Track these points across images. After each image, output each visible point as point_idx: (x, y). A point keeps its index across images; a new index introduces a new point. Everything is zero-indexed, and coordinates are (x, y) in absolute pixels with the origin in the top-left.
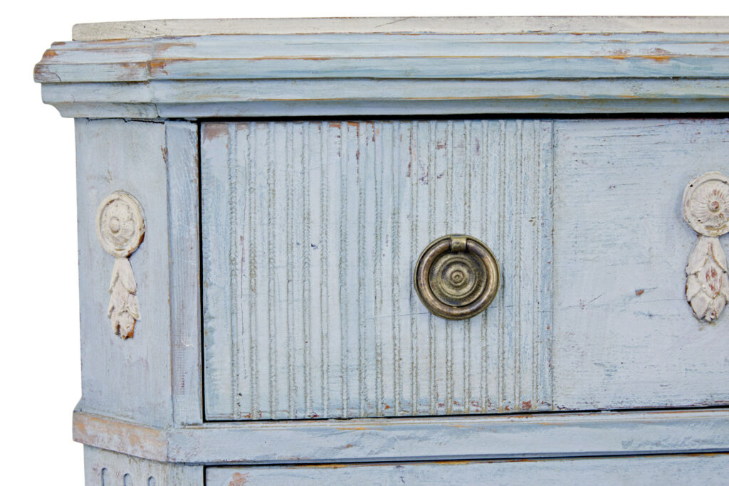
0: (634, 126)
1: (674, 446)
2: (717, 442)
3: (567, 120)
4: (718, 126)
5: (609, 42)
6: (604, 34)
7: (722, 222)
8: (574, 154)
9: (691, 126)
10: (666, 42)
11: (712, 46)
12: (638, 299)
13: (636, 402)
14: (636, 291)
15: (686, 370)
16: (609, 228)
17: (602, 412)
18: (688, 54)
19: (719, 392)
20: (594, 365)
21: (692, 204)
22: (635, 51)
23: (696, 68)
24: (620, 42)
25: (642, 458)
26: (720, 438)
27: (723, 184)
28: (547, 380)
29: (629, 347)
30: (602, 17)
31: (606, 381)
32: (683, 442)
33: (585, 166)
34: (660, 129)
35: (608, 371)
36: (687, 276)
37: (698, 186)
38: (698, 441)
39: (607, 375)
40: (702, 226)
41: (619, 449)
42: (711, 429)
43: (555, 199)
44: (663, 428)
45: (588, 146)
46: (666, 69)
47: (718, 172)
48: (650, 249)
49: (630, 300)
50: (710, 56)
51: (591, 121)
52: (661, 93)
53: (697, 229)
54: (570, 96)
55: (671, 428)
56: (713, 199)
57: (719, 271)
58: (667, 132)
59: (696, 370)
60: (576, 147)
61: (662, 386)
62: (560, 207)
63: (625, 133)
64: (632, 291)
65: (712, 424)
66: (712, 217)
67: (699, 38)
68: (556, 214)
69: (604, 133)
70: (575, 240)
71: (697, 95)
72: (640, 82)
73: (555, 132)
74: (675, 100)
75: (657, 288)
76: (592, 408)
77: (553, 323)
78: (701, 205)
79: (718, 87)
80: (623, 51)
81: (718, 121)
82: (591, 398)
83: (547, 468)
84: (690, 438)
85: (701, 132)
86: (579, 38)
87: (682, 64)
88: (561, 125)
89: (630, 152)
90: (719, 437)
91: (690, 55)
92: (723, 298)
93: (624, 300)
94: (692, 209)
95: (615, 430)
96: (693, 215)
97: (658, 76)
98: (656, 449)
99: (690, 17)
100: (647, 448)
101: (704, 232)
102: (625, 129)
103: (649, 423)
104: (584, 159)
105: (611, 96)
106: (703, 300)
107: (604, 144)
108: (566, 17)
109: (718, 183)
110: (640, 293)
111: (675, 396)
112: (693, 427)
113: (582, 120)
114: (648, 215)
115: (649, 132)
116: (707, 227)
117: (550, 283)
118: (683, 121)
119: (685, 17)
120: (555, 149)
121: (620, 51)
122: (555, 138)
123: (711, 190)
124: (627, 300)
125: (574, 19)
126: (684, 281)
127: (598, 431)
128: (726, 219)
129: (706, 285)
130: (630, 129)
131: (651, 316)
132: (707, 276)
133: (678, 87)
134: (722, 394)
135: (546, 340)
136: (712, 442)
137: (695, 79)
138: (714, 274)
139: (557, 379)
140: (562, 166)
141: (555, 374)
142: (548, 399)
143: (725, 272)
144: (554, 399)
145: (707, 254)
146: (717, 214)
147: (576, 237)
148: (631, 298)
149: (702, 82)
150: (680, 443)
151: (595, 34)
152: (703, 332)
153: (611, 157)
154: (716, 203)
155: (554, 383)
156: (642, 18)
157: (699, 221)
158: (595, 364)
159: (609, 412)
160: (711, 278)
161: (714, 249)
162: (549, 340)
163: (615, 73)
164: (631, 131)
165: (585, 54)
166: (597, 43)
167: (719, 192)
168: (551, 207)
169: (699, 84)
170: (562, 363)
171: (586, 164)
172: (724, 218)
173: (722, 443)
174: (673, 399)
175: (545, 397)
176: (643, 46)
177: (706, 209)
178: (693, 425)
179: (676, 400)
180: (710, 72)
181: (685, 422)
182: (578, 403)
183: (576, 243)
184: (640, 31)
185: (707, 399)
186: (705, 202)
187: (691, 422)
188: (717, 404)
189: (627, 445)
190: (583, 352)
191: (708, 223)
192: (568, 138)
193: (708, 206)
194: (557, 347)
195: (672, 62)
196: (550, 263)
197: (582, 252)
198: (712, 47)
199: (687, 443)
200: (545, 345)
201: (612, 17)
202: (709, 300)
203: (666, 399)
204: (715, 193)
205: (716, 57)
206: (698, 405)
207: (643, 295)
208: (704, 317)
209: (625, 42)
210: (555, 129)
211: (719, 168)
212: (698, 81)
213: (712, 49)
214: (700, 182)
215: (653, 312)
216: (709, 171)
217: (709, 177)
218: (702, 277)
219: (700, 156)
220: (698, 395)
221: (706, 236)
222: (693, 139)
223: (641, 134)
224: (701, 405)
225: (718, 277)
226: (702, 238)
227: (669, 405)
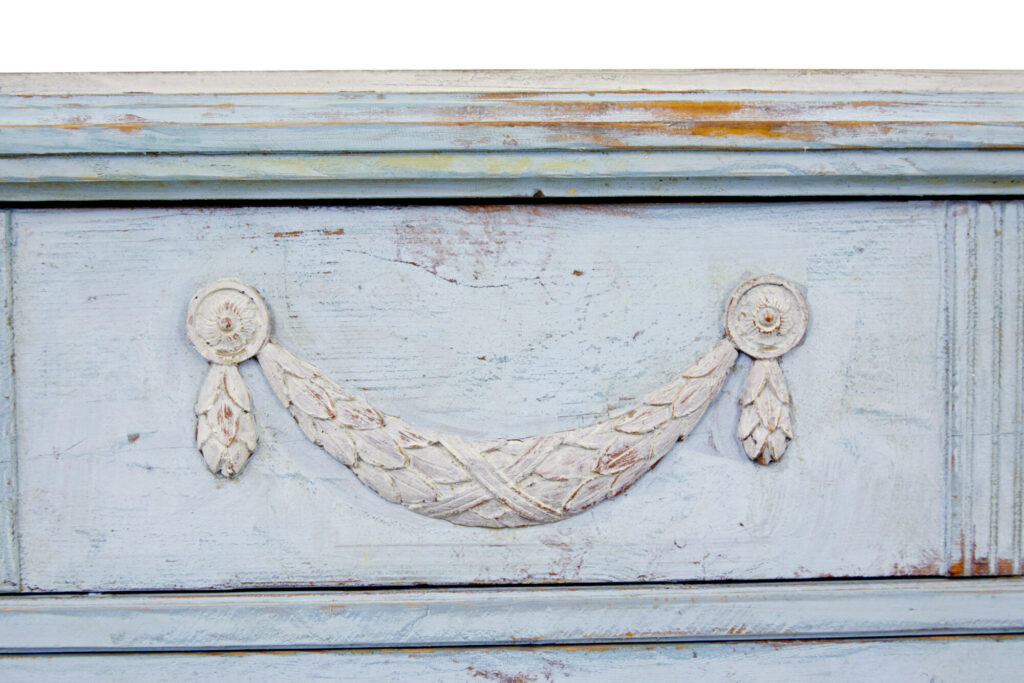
0: (119, 217)
1: (183, 641)
2: (240, 637)
3: (29, 210)
4: (235, 218)
5: (65, 106)
6: (62, 97)
7: (239, 345)
8: (40, 254)
9: (197, 217)
10: (143, 106)
11: (205, 110)
12: (132, 446)
13: (133, 582)
14: (129, 436)
15: (201, 540)
16: (89, 353)
17: (90, 595)
18: (169, 121)
19: (246, 571)
20: (74, 534)
21: (198, 321)
22: (98, 118)
23: (178, 141)
24: (80, 106)
25: (145, 656)
26: (245, 633)
27: (240, 295)
28: (10, 552)
29: (121, 510)
30: (70, 73)
31: (92, 554)
32: (194, 637)
33: (54, 270)
34: (155, 221)
35: (94, 540)
36: (197, 417)
37: (206, 297)
38: (214, 636)
39: (93, 546)
40: (213, 351)
41: (108, 644)
42: (232, 619)
43: (15, 313)
44: (166, 617)
45: (59, 244)
46: (136, 141)
47: (236, 278)
48: (147, 380)
49: (120, 448)
50: (197, 124)
51: (61, 210)
52: (135, 174)
53: (204, 354)
54: (12, 178)
55: (175, 617)
56: (225, 314)
57: (236, 411)
58: (164, 226)
59: (214, 541)
60: (42, 245)
61: (168, 561)
62: (22, 324)
63: (107, 226)
64: (123, 436)
65: (233, 613)
66: (223, 338)
67: (191, 101)
68: (17, 332)
69: (79, 227)
70: (44, 368)
71: (185, 177)
72: (105, 159)
73: (13, 225)
74: (160, 184)
75: (156, 432)
76: (76, 590)
77: (17, 477)
78: (208, 322)
79: (212, 165)
80: (82, 119)
81: (235, 211)
82: (73, 576)
83: (17, 667)
84: (203, 631)
85: (212, 225)
86: (28, 102)
87: (158, 135)
88: (20, 217)
89: (115, 252)
90: (243, 630)
91: (172, 123)
92: (244, 446)
93: (113, 447)
94: (197, 328)
95: (101, 619)
96: (200, 336)
97: (126, 151)
98: (157, 645)
99: (189, 73)
100: (145, 644)
101: (215, 358)
102: (107, 222)
103: (146, 610)
104: (52, 261)
105: (66, 178)
106: (214, 448)
107: (79, 241)
108: (19, 74)
109: (234, 293)
110: (134, 438)
111: (187, 575)
112: (206, 617)
113: (50, 210)
114: (141, 335)
115: (140, 225)
116: (220, 352)
117: (9, 423)
118: (186, 210)
119: (182, 72)
120: (14, 248)
121: (78, 119)
122: (14, 234)
123: (222, 302)
124: (117, 447)
125: (32, 77)
126: (194, 423)
127: (76, 619)
128: (244, 342)
129: (217, 429)
130: (114, 221)
131: (149, 468)
132: (219, 416)
133: (157, 166)
134: (251, 573)
135: (7, 500)
136: (233, 637)
137: (181, 154)
138: (229, 414)
139: (26, 551)
140: (25, 270)
141: (23, 545)
142: (12, 576)
143: (246, 412)
144: (23, 577)
145: (219, 388)
146: (231, 334)
147: (45, 365)
148: (122, 444)
149: (191, 159)
150: (189, 638)
151: (49, 96)
152: (221, 491)
153: (90, 258)
154: (228, 320)
155: (22, 555)
156: (123, 75)
157: (208, 343)
158: (77, 531)
159: (100, 595)
160: (225, 419)
161: (227, 381)
162: (11, 499)
163: (67, 148)
164: (115, 224)
165: (29, 123)
166: (49, 108)
167: (232, 305)
168: (10, 324)
169: (187, 161)
170: (32, 529)
171: (57, 267)
172: (240, 340)
173: (248, 639)
174: (184, 579)
175: (8, 574)
176: (110, 111)
177: (215, 327)
178: (205, 614)
179: (188, 581)
180: (196, 145)
181: (196, 610)
182: (54, 582)
183: (45, 371)
184: (120, 92)
185: (231, 580)
186: (213, 318)
187: (205, 610)
188: (244, 586)
189: (118, 639)
190: (60, 515)
191: (220, 347)
192: (32, 233)
193: (218, 324)
194: (24, 509)
195: (144, 132)
196: (8, 398)
197: (54, 383)
198: (205, 112)
199: (199, 638)
200: (6, 507)
201: (83, 73)
202: (222, 448)
203: (174, 578)
204: (227, 306)
205: (206, 125)
206: (218, 588)
207: (138, 442)
208: (220, 472)
209: (87, 106)
210: (14, 222)
211: (237, 274)
212: (184, 158)
213: (204, 115)
214: (208, 292)
215: (152, 463)
216: (223, 277)
217: (220, 286)
218: (213, 417)
219: (210, 258)
220: (218, 574)
221: (217, 364)
222: (200, 235)
223: (130, 228)
224: (223, 588)
225: (234, 419)
226: (214, 366)
227: (178, 587)
